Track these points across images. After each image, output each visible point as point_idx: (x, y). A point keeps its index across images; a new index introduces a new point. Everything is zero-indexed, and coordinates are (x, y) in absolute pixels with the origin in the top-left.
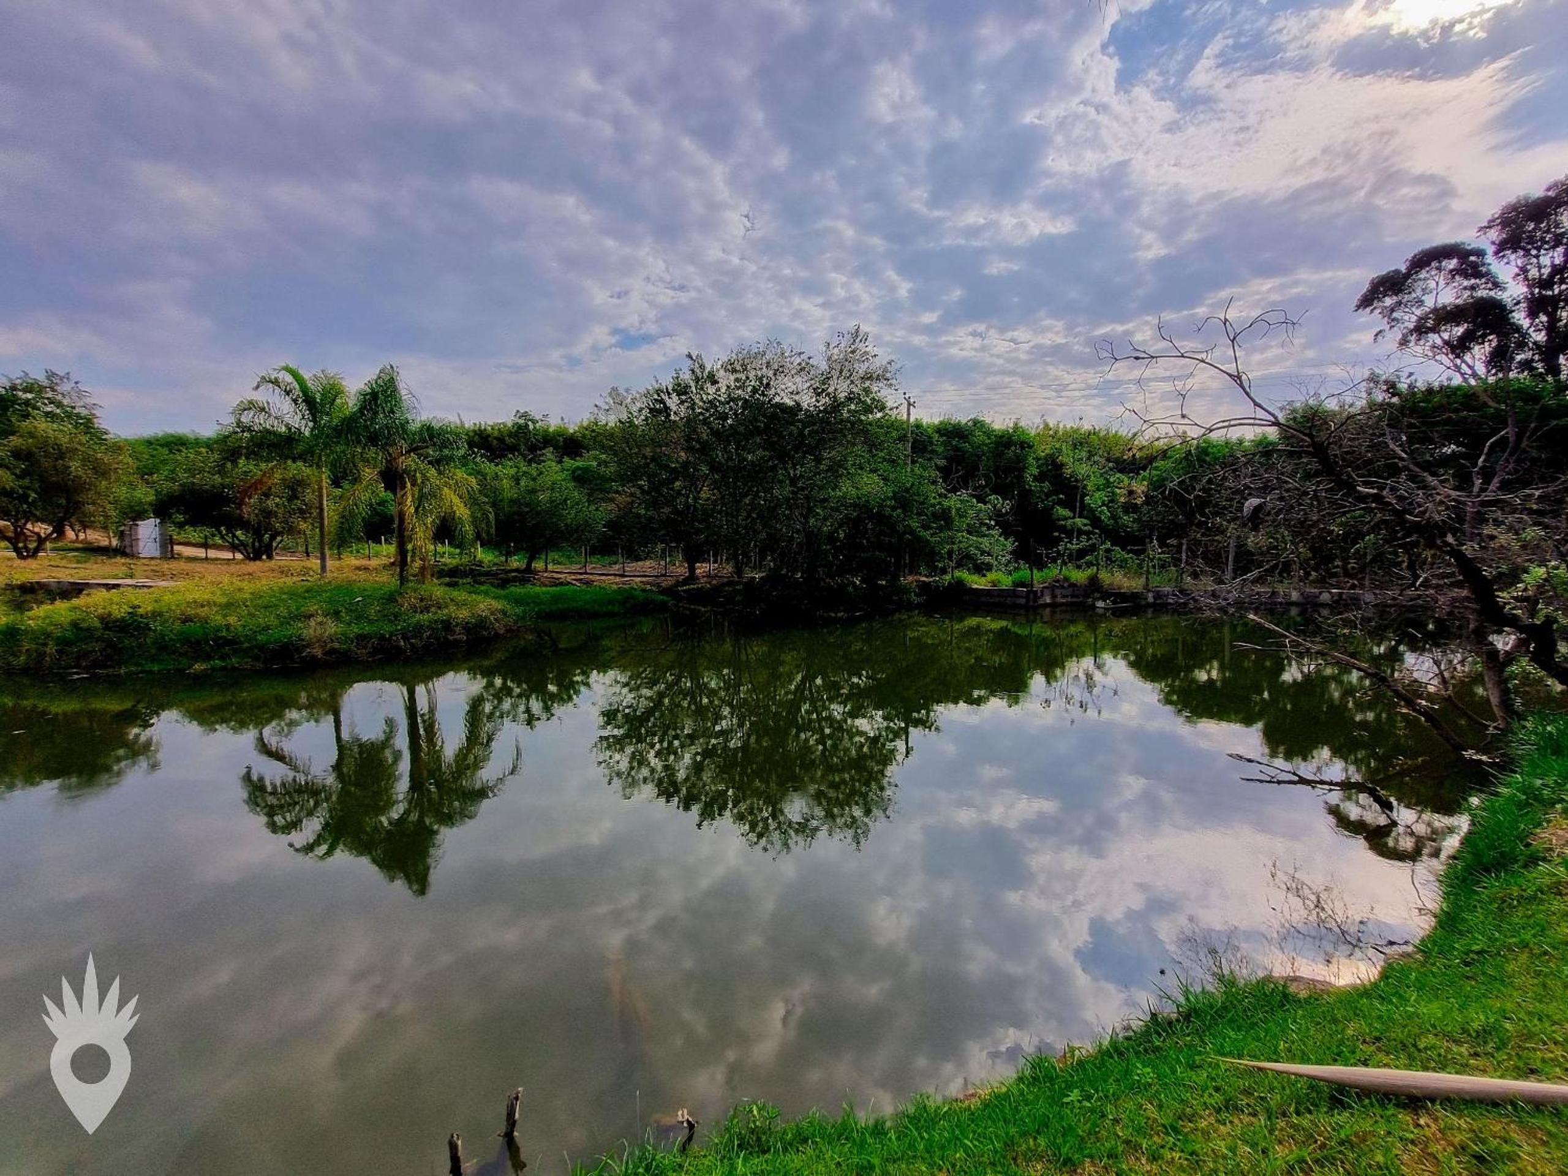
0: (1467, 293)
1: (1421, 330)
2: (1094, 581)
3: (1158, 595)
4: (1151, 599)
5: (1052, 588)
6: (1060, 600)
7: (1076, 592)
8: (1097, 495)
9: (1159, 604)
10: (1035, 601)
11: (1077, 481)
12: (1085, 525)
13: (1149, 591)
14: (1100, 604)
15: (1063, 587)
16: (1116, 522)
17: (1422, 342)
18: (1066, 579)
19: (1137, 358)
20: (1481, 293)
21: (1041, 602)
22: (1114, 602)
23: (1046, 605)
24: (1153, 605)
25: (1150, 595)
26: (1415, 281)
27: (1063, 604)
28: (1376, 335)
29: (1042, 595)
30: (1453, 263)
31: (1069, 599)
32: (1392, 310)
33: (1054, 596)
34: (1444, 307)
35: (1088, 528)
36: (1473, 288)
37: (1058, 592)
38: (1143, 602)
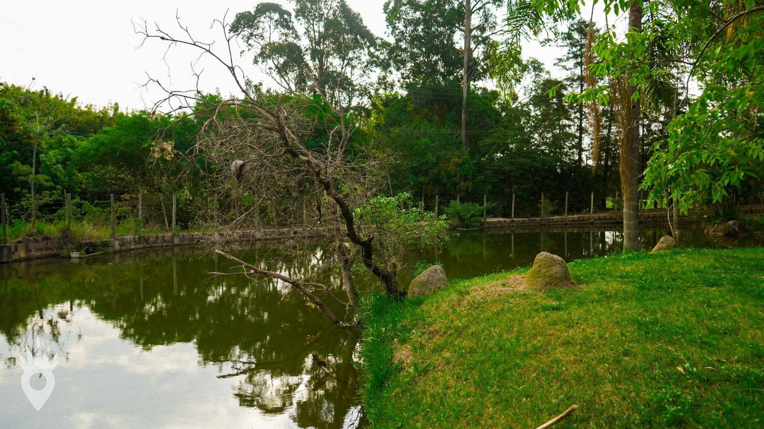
0: (284, 38)
1: (263, 55)
2: (66, 235)
3: (123, 243)
4: (117, 247)
5: (26, 243)
6: (34, 253)
7: (50, 245)
8: (51, 153)
9: (124, 251)
10: (9, 257)
11: (29, 138)
12: (47, 181)
13: (115, 239)
14: (75, 254)
15: (37, 241)
16: (71, 179)
17: (265, 63)
18: (40, 232)
19: (163, 38)
20: (291, 39)
21: (15, 257)
22: (87, 252)
23: (20, 260)
24: (120, 251)
25: (117, 243)
26: (259, 22)
27: (38, 258)
28: (241, 53)
29: (16, 250)
30: (276, 16)
31: (44, 252)
32: (249, 38)
33: (28, 250)
34: (274, 43)
35: (51, 184)
36: (286, 35)
37: (32, 246)
38: (111, 250)
